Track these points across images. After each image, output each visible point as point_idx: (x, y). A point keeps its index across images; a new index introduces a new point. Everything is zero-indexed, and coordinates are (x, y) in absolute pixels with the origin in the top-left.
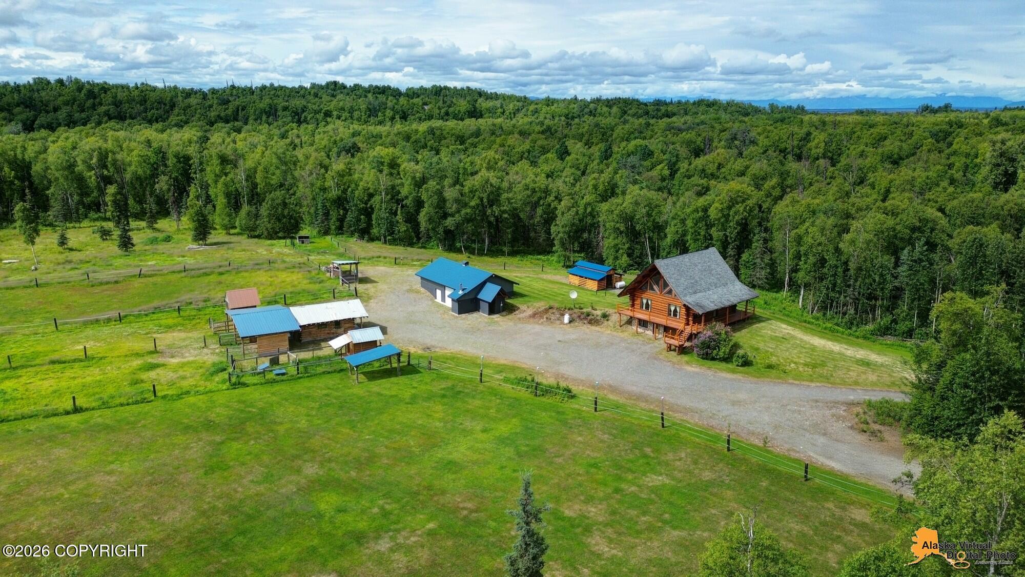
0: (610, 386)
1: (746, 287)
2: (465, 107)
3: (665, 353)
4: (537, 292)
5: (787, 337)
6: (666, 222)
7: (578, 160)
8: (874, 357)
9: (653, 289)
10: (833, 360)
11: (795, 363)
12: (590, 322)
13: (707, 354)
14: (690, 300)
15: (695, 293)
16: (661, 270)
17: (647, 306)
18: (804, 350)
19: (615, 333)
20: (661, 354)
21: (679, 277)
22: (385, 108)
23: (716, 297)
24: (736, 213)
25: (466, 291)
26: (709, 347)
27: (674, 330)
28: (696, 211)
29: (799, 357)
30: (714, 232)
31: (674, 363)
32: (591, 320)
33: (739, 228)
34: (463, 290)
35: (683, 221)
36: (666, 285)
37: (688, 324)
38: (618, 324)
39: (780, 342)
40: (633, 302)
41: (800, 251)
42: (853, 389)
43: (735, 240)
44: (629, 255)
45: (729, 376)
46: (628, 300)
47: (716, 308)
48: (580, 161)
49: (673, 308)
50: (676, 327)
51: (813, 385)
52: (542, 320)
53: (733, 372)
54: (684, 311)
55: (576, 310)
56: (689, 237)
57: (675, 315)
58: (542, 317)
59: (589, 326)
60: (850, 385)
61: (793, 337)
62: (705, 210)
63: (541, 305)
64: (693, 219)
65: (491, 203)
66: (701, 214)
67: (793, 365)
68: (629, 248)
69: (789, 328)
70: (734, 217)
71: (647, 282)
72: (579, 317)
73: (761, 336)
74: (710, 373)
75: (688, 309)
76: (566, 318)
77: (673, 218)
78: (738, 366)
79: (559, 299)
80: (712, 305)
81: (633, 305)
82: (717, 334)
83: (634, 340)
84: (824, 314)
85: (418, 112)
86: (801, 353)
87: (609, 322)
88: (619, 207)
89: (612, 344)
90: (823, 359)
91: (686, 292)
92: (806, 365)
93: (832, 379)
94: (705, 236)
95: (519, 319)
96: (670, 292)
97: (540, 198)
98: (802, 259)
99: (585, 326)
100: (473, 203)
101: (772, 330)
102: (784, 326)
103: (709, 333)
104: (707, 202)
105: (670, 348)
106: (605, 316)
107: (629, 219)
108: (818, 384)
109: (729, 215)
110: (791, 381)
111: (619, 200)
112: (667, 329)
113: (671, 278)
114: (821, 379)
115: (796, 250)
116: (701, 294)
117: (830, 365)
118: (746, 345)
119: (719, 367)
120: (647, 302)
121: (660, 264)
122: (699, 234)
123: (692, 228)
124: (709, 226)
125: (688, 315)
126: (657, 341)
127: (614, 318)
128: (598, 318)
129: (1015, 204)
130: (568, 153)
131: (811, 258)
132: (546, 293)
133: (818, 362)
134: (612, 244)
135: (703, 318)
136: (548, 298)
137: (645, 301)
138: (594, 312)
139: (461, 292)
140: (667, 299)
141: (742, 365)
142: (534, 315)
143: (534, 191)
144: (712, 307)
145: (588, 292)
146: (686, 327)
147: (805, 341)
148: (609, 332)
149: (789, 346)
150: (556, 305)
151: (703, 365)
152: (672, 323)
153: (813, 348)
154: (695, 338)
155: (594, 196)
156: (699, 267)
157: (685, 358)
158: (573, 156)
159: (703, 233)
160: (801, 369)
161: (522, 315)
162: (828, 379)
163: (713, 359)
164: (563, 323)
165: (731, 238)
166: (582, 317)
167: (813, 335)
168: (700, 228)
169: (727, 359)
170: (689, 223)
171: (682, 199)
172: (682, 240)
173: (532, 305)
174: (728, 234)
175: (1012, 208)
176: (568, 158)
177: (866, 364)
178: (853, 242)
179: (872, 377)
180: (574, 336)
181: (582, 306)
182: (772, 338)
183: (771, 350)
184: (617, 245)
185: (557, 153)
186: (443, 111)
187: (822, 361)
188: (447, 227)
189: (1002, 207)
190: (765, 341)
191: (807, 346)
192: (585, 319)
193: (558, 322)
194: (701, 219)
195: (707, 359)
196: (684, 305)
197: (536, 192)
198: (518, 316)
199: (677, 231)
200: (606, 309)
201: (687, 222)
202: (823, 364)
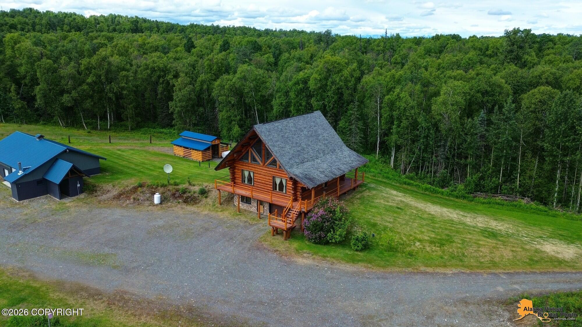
0: (190, 309)
1: (354, 153)
2: (129, 26)
3: (270, 238)
4: (133, 166)
5: (401, 205)
6: (271, 95)
7: (201, 51)
8: (494, 225)
9: (254, 160)
10: (457, 232)
11: (419, 241)
12: (186, 201)
13: (320, 237)
14: (297, 171)
15: (303, 162)
16: (263, 137)
17: (250, 180)
18: (424, 223)
19: (213, 214)
20: (266, 241)
21: (283, 145)
22: (63, 24)
23: (325, 166)
24: (333, 83)
25: (28, 172)
26: (322, 229)
27: (281, 208)
28: (297, 83)
29: (422, 232)
30: (313, 101)
31: (281, 255)
32: (187, 198)
33: (336, 97)
34: (24, 170)
35: (287, 94)
36: (269, 154)
37: (295, 200)
38: (218, 200)
39: (396, 212)
40: (233, 176)
41: (392, 115)
42: (495, 274)
43: (332, 109)
44: (241, 126)
45: (349, 268)
46: (229, 174)
47: (326, 179)
48: (204, 53)
49: (278, 181)
50: (283, 205)
51: (448, 271)
52: (128, 202)
53: (353, 260)
54: (290, 184)
55: (171, 188)
56: (292, 108)
57: (281, 188)
58: (128, 198)
59: (184, 206)
60: (489, 268)
61: (407, 205)
62: (305, 81)
63: (132, 182)
64: (295, 91)
65: (110, 81)
66: (301, 86)
67: (418, 244)
68: (240, 120)
69: (400, 194)
70: (331, 87)
71: (248, 152)
72: (174, 195)
73: (376, 207)
74: (325, 265)
75: (295, 182)
76: (157, 198)
77: (277, 91)
78: (357, 250)
79: (155, 173)
80: (323, 176)
81: (234, 179)
82: (330, 212)
83: (236, 221)
84: (417, 174)
85: (90, 28)
86: (422, 226)
87: (208, 200)
88: (229, 82)
89: (207, 229)
90: (447, 232)
91: (292, 162)
92: (432, 242)
93: (466, 259)
94: (306, 106)
95: (100, 202)
96: (274, 162)
97: (159, 77)
98: (395, 123)
99: (179, 206)
100: (89, 80)
101: (384, 198)
102: (395, 192)
103: (321, 211)
104: (307, 75)
105: (276, 231)
106: (204, 192)
107: (239, 93)
108: (454, 270)
109: (326, 85)
110: (422, 269)
111: (230, 77)
112: (272, 207)
113: (274, 146)
114: (454, 261)
115: (389, 115)
116: (309, 163)
117: (457, 239)
118: (362, 221)
119: (335, 255)
120: (250, 174)
121: (261, 129)
122: (301, 105)
123: (294, 99)
124: (310, 96)
125: (295, 189)
126: (261, 221)
127: (214, 194)
128: (196, 195)
129: (551, 73)
130: (194, 47)
131: (404, 121)
132: (143, 168)
133: (444, 237)
134: (225, 117)
135: (313, 193)
136: (142, 172)
137: (246, 174)
138: (192, 188)
139: (20, 173)
140: (272, 171)
141: (361, 250)
142: (118, 197)
143: (153, 70)
144: (322, 178)
145: (192, 164)
146: (294, 204)
147: (421, 210)
148: (206, 213)
149: (407, 218)
150: (149, 182)
151: (316, 253)
152: (278, 200)
153: (432, 219)
154: (305, 217)
155: (209, 75)
156: (305, 132)
157: (295, 244)
158: (198, 48)
159: (304, 104)
160: (428, 249)
161: (104, 197)
162: (461, 260)
163: (327, 243)
164: (152, 204)
165: (330, 106)
166: (177, 195)
167: (425, 200)
168: (301, 100)
169: (344, 243)
170: (292, 95)
171: (284, 74)
172: (287, 111)
173: (119, 183)
174: (326, 103)
175: (549, 76)
176: (193, 50)
177: (493, 234)
178: (444, 103)
179: (507, 253)
180: (161, 223)
181: (178, 181)
182: (389, 209)
183: (390, 225)
184: (230, 117)
185: (185, 47)
186: (111, 28)
187: (448, 235)
188: (63, 103)
189: (539, 76)
190: (380, 214)
191: (425, 216)
192: (180, 197)
193: (147, 203)
194: (302, 90)
195: (320, 243)
196: (291, 178)
197: (155, 71)
198: (99, 198)
199: (282, 103)
200: (205, 184)
201: (290, 94)
202: (450, 240)
